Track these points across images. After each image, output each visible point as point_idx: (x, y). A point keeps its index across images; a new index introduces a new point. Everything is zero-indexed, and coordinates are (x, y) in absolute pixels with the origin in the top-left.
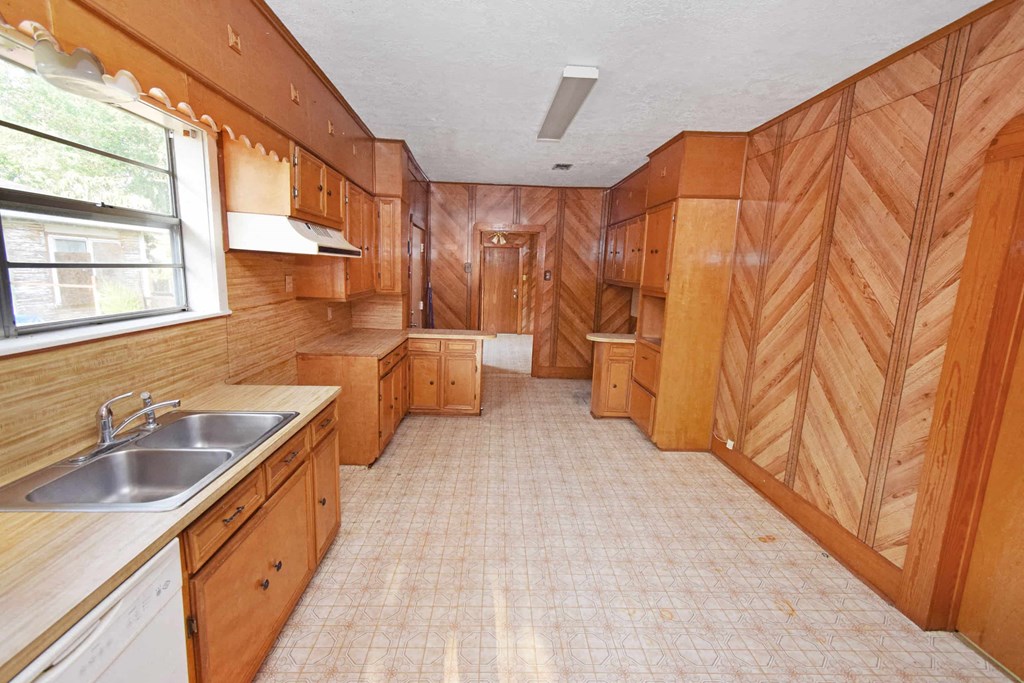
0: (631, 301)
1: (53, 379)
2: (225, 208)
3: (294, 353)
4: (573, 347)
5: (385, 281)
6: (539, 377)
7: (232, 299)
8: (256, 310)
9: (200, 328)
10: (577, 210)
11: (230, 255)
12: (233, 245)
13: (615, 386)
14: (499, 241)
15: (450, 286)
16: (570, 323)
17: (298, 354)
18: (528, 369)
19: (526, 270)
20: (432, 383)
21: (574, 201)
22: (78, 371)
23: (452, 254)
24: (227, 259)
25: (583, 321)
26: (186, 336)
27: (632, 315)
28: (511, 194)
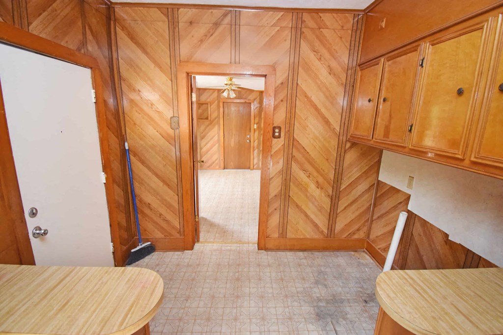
0: (379, 162)
4: (306, 215)
6: (266, 249)
10: (317, 44)
14: (229, 94)
15: (153, 147)
16: (304, 189)
19: (257, 120)
21: (312, 29)
23: (152, 104)
25: (318, 185)
27: (379, 179)
28: (227, 20)
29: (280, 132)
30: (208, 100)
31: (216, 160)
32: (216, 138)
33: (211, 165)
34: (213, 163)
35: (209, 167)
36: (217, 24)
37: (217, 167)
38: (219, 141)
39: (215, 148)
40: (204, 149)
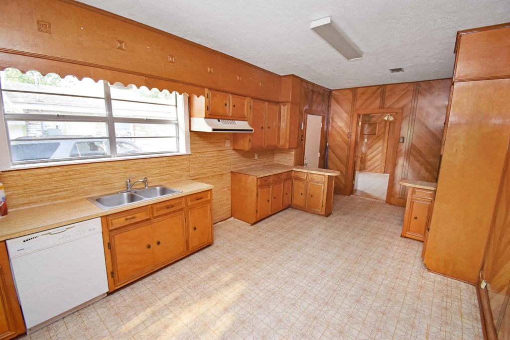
1: (118, 169)
2: (190, 116)
3: (230, 171)
5: (282, 142)
6: (390, 204)
7: (192, 149)
8: (206, 153)
9: (176, 158)
11: (192, 133)
12: (193, 129)
13: (416, 218)
15: (338, 145)
17: (232, 172)
18: (384, 197)
20: (302, 194)
21: (426, 90)
22: (125, 168)
23: (341, 127)
24: (191, 135)
26: (169, 161)
28: (379, 91)
29: (403, 140)
30: (378, 121)
31: (378, 165)
32: (380, 149)
33: (373, 169)
34: (376, 167)
35: (371, 171)
36: (374, 93)
37: (378, 171)
38: (382, 151)
39: (378, 157)
40: (369, 157)
